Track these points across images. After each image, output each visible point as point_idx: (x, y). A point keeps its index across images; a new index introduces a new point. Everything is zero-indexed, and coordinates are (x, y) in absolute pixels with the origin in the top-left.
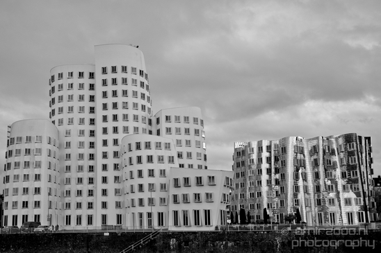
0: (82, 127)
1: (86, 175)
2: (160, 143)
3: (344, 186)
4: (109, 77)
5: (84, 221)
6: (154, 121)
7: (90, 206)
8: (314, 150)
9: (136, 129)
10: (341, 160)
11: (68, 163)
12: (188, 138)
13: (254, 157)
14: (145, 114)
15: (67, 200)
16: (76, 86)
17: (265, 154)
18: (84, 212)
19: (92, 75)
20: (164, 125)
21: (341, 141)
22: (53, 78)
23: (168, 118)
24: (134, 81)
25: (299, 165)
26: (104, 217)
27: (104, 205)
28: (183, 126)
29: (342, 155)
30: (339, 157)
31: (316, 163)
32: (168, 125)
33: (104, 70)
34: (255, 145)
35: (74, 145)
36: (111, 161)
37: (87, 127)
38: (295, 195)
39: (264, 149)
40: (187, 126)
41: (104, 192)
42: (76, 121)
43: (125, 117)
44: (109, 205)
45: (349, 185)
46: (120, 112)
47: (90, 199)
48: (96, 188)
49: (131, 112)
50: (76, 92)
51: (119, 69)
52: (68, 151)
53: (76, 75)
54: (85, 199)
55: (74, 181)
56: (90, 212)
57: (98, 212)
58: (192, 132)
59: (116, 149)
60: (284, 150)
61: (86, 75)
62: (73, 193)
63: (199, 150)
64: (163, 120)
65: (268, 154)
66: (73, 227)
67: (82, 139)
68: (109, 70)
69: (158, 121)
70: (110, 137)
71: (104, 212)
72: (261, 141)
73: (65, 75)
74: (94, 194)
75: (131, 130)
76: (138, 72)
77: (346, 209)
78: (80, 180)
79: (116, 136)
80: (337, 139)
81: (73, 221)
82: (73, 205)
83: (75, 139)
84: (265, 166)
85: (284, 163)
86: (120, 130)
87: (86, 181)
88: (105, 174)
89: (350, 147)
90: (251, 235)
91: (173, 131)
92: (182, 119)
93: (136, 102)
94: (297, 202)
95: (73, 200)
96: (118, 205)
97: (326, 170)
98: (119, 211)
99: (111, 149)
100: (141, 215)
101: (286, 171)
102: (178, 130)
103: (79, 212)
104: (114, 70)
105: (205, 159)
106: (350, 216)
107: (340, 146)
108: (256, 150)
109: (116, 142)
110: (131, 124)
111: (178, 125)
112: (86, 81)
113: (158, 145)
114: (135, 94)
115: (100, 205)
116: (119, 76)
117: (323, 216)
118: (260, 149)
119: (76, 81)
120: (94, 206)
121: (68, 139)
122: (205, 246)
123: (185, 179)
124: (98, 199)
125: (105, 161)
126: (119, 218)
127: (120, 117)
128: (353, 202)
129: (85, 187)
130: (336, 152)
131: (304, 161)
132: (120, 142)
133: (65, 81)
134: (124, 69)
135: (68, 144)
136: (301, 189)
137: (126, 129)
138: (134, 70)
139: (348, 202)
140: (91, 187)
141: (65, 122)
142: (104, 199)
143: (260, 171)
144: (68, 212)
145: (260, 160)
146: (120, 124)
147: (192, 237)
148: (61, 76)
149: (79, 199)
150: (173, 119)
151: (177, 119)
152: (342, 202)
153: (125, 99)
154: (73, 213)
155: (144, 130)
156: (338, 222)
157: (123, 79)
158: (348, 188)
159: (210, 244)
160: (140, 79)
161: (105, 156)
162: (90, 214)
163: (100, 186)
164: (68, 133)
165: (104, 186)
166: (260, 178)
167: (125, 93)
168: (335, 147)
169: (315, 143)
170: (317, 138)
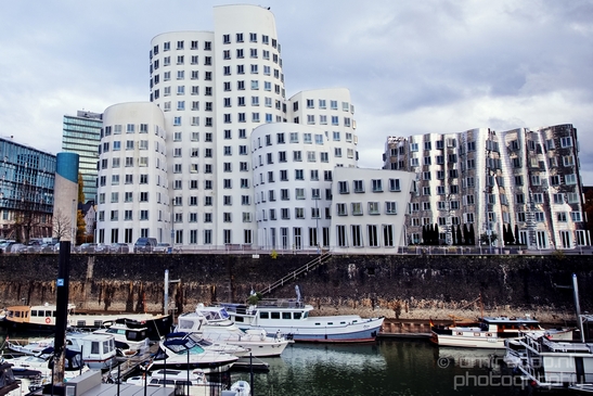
0: (196, 114)
1: (201, 177)
2: (309, 135)
3: (555, 195)
4: (234, 47)
5: (201, 238)
6: (290, 107)
7: (208, 218)
8: (514, 147)
9: (269, 117)
10: (550, 161)
11: (178, 161)
12: (336, 129)
13: (419, 155)
14: (278, 97)
15: (177, 210)
16: (188, 60)
17: (434, 153)
18: (201, 226)
19: (208, 46)
20: (304, 111)
21: (549, 135)
22: (156, 49)
23: (310, 103)
24: (266, 54)
25: (493, 166)
26: (227, 234)
27: (227, 217)
28: (329, 113)
29: (551, 154)
30: (547, 157)
31: (516, 164)
32: (311, 112)
33: (227, 39)
34: (419, 140)
35: (186, 136)
36: (236, 159)
37: (202, 114)
38: (489, 207)
39: (433, 145)
40: (335, 113)
41: (227, 200)
42: (188, 105)
43: (255, 100)
44: (233, 218)
45: (563, 195)
46: (248, 94)
47: (208, 209)
48: (216, 194)
49: (262, 94)
50: (188, 68)
51: (246, 38)
52: (178, 145)
53: (187, 45)
54: (201, 209)
55: (186, 185)
56: (208, 226)
57: (218, 227)
58: (341, 121)
59: (243, 142)
60: (472, 146)
61: (201, 45)
62: (186, 201)
63: (350, 146)
64: (303, 105)
65: (439, 153)
66: (186, 246)
67: (195, 129)
68: (233, 38)
69: (296, 106)
70: (235, 126)
71: (227, 226)
72: (429, 135)
73: (174, 46)
74: (213, 202)
75: (262, 118)
76: (270, 42)
77: (558, 227)
78: (194, 185)
79: (242, 126)
80: (543, 131)
81: (186, 237)
82: (186, 217)
83: (186, 129)
84: (434, 168)
85: (472, 164)
86: (249, 117)
87: (201, 185)
88: (228, 176)
89: (564, 144)
90: (464, 260)
91: (317, 119)
92: (328, 104)
93: (268, 81)
94: (492, 216)
95: (186, 209)
96: (246, 217)
97: (530, 173)
98: (247, 226)
99: (235, 142)
100: (285, 231)
101: (474, 175)
102: (323, 119)
103: (193, 226)
104: (240, 38)
105: (357, 158)
106: (565, 236)
107: (549, 142)
108: (421, 147)
109: (242, 133)
110: (263, 110)
111: (323, 112)
112: (201, 53)
113: (308, 137)
114: (267, 69)
115: (221, 217)
116: (247, 46)
117: (528, 236)
118: (428, 146)
119: (188, 53)
120: (213, 218)
121: (178, 129)
122: (397, 274)
123: (341, 183)
124: (219, 209)
125: (228, 159)
126: (248, 234)
127: (248, 101)
128: (569, 217)
129: (201, 193)
130: (543, 150)
131: (499, 160)
132: (248, 134)
133: (174, 53)
134: (253, 37)
135: (178, 136)
136: (497, 199)
137: (256, 116)
138: (265, 39)
139: (562, 217)
140: (208, 193)
141: (174, 106)
142: (227, 209)
143: (428, 175)
144: (178, 226)
145: (427, 160)
146: (248, 110)
147: (378, 262)
148: (167, 46)
149: (193, 209)
150: (316, 104)
151: (322, 103)
152: (554, 218)
153: (255, 77)
154: (186, 226)
155: (278, 118)
156: (549, 245)
157: (252, 50)
158: (560, 198)
159: (405, 273)
160: (273, 51)
161: (228, 151)
162: (208, 228)
163: (221, 192)
164: (178, 121)
165: (227, 192)
166: (428, 185)
167: (254, 68)
168: (541, 142)
169: (514, 136)
170: (518, 131)
